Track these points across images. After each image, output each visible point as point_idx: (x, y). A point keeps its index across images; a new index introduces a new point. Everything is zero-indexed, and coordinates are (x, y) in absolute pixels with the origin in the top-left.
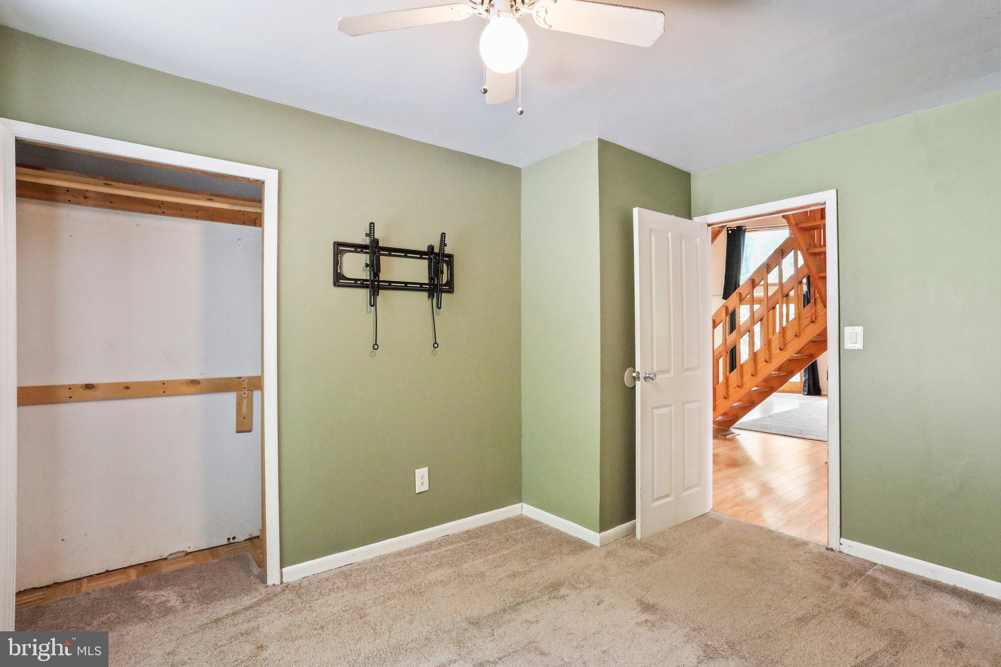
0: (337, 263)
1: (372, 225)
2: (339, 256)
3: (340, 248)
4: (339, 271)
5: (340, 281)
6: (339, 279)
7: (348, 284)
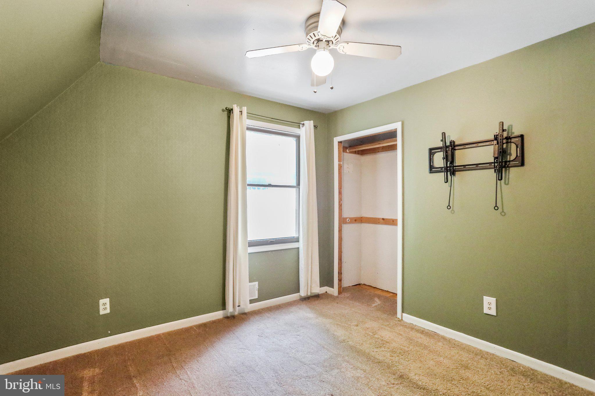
0: (431, 160)
1: (444, 134)
2: (432, 156)
3: (432, 152)
4: (432, 164)
5: (433, 170)
6: (432, 169)
7: (437, 171)
